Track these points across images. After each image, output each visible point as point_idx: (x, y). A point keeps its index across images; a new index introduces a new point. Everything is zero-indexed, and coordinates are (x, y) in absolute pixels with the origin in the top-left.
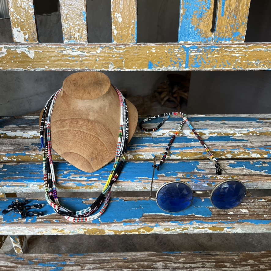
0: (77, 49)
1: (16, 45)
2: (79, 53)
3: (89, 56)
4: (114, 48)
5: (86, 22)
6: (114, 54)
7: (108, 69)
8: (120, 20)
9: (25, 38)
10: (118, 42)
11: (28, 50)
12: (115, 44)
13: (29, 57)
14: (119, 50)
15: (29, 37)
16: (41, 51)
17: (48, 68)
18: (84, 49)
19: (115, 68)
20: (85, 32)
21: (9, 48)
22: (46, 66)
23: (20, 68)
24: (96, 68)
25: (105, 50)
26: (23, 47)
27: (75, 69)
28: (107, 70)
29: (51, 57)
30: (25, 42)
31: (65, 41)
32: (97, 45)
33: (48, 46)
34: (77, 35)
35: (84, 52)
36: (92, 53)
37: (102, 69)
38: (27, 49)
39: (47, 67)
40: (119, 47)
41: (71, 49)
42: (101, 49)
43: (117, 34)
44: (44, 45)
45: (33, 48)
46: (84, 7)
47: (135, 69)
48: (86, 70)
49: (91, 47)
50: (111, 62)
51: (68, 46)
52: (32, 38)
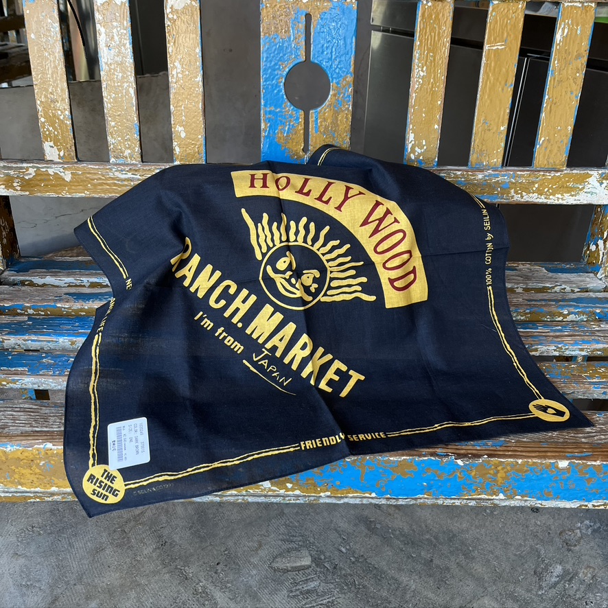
0: (127, 171)
1: (48, 164)
2: (130, 175)
5: (138, 137)
8: (183, 135)
9: (59, 155)
10: (181, 162)
11: (64, 171)
13: (64, 179)
15: (64, 154)
16: (80, 173)
17: (89, 194)
18: (136, 171)
20: (137, 149)
21: (38, 168)
22: (86, 191)
23: (53, 193)
26: (57, 167)
29: (94, 180)
30: (60, 160)
31: (112, 160)
32: (153, 165)
33: (90, 166)
34: (127, 152)
35: (136, 175)
38: (62, 170)
41: (119, 170)
43: (179, 152)
44: (84, 164)
45: (70, 168)
46: (135, 119)
49: (145, 168)
51: (115, 167)
52: (69, 155)
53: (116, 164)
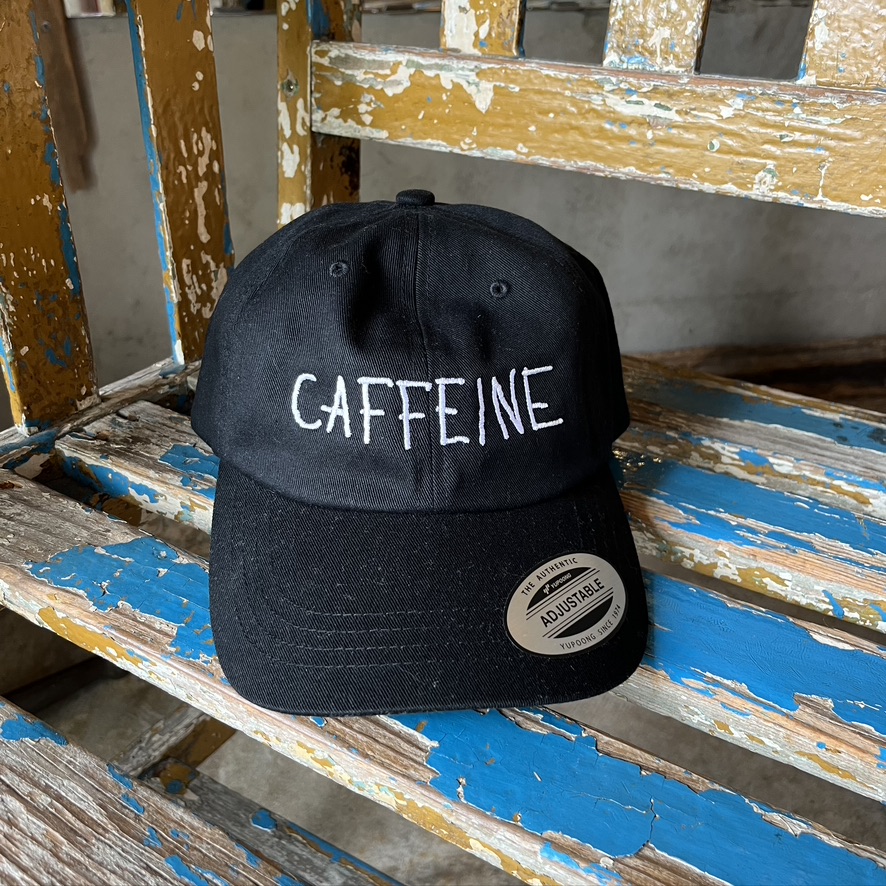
0: (645, 94)
1: (444, 58)
2: (649, 108)
3: (686, 128)
4: (795, 105)
6: (793, 129)
7: (751, 189)
9: (476, 34)
10: (821, 80)
11: (477, 80)
12: (803, 88)
13: (472, 105)
14: (816, 113)
15: (489, 34)
16: (517, 89)
17: (527, 155)
18: (670, 95)
19: (778, 189)
20: (693, 26)
21: (419, 67)
22: (520, 145)
23: (440, 142)
24: (702, 179)
25: (758, 109)
26: (463, 69)
27: (622, 170)
28: (744, 193)
29: (546, 113)
30: (475, 51)
31: (611, 57)
32: (730, 83)
33: (545, 72)
34: (658, 37)
35: (670, 109)
36: (699, 117)
37: (724, 187)
38: (473, 77)
39: (525, 150)
40: (822, 100)
41: (620, 89)
42: (739, 103)
43: (826, 45)
44: (532, 65)
45: (493, 73)
47: (870, 209)
48: (660, 179)
49: (699, 90)
50: (768, 162)
51: (614, 80)
52: (499, 35)
53: (616, 72)
